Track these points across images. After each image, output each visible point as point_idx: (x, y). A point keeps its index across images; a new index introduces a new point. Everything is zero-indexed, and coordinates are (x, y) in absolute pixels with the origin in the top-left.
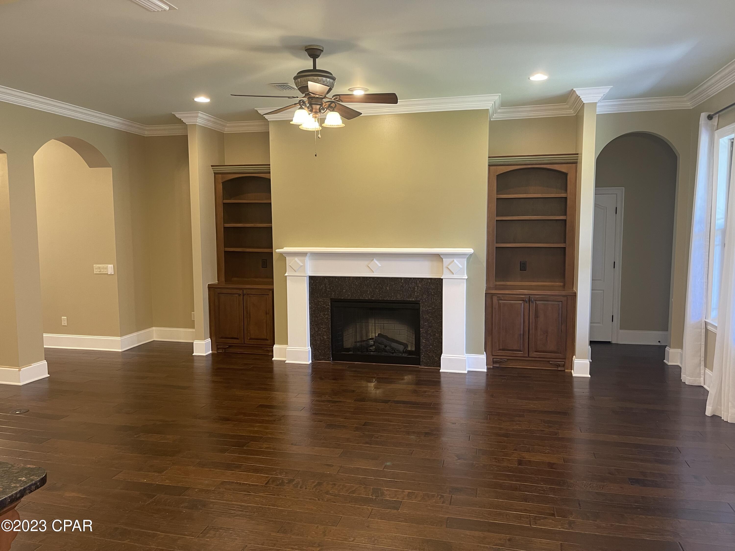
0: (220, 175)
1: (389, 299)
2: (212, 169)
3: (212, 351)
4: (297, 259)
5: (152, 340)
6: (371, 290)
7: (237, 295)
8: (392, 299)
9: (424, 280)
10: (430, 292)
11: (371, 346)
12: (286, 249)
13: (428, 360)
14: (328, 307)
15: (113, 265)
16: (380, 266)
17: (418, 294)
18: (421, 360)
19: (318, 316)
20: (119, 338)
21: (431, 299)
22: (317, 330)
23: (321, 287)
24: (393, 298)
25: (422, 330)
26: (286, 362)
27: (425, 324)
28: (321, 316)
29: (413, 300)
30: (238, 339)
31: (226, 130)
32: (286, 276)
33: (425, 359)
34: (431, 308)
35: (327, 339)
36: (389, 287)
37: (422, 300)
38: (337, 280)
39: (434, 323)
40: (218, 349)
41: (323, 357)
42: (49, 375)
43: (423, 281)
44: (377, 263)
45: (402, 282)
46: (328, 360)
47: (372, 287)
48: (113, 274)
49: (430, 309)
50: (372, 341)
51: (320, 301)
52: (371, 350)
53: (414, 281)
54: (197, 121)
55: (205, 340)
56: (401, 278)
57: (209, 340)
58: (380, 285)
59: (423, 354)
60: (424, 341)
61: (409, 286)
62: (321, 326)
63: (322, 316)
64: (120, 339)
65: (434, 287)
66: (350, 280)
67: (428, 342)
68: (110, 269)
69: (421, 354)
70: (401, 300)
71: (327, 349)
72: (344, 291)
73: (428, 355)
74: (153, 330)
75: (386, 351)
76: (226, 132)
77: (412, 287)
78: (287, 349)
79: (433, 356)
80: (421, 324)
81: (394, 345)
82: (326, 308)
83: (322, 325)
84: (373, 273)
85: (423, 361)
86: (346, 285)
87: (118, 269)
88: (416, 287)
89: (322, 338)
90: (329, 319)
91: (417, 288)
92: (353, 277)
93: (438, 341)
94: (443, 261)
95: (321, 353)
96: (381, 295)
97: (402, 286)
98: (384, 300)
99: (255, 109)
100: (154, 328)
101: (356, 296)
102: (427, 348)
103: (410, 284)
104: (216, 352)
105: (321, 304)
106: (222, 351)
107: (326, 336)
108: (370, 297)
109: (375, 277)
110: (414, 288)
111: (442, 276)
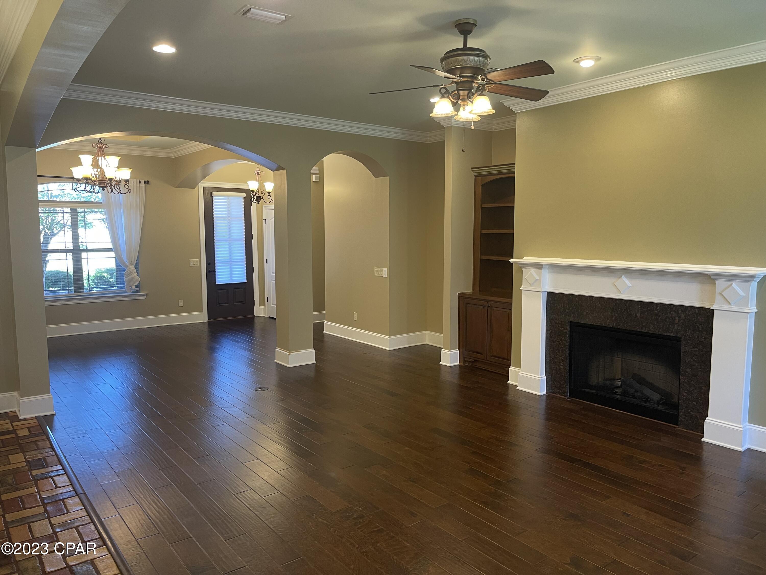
0: (480, 178)
1: (638, 330)
2: (472, 172)
3: (459, 362)
4: (533, 272)
5: (425, 343)
6: (617, 315)
7: (482, 307)
8: (643, 331)
9: (689, 309)
10: (696, 327)
11: (617, 387)
12: (527, 259)
13: (689, 421)
14: (566, 331)
15: (386, 269)
16: (631, 285)
17: (679, 328)
18: (680, 419)
19: (555, 341)
20: (387, 337)
21: (698, 337)
22: (553, 357)
23: (559, 306)
24: (644, 329)
25: (682, 378)
26: (517, 388)
27: (688, 370)
28: (557, 341)
29: (672, 335)
30: (481, 354)
31: (493, 128)
32: (522, 290)
33: (684, 418)
34: (698, 350)
35: (564, 370)
36: (640, 314)
37: (685, 337)
38: (577, 299)
39: (700, 371)
40: (465, 361)
41: (558, 390)
42: (315, 362)
43: (687, 311)
44: (625, 281)
45: (658, 309)
46: (564, 394)
47: (619, 312)
48: (386, 277)
49: (695, 351)
50: (620, 382)
51: (557, 323)
52: (616, 392)
53: (674, 309)
54: (453, 122)
55: (450, 350)
56: (657, 304)
57: (457, 351)
58: (629, 310)
59: (683, 411)
60: (685, 394)
61: (667, 315)
62: (558, 354)
63: (559, 341)
64: (389, 338)
65: (703, 321)
66: (592, 300)
67: (690, 397)
68: (384, 272)
69: (680, 410)
70: (655, 333)
71: (563, 382)
72: (585, 313)
73: (690, 413)
74: (426, 333)
75: (634, 397)
76: (494, 130)
77: (671, 317)
78: (519, 374)
79: (696, 417)
80: (682, 369)
81: (647, 392)
82: (563, 332)
83: (558, 352)
84: (621, 295)
85: (681, 420)
86: (588, 306)
87: (390, 272)
88: (677, 318)
89: (558, 368)
90: (567, 346)
91: (679, 320)
92: (596, 297)
93: (705, 397)
94: (715, 284)
95: (557, 385)
96: (629, 324)
97: (657, 315)
98: (633, 330)
99: (500, 101)
100: (427, 332)
101: (598, 321)
102: (689, 403)
103: (668, 313)
104: (462, 364)
105: (558, 326)
106: (469, 364)
107: (562, 366)
108: (615, 325)
109: (623, 300)
110: (674, 319)
111: (712, 306)
